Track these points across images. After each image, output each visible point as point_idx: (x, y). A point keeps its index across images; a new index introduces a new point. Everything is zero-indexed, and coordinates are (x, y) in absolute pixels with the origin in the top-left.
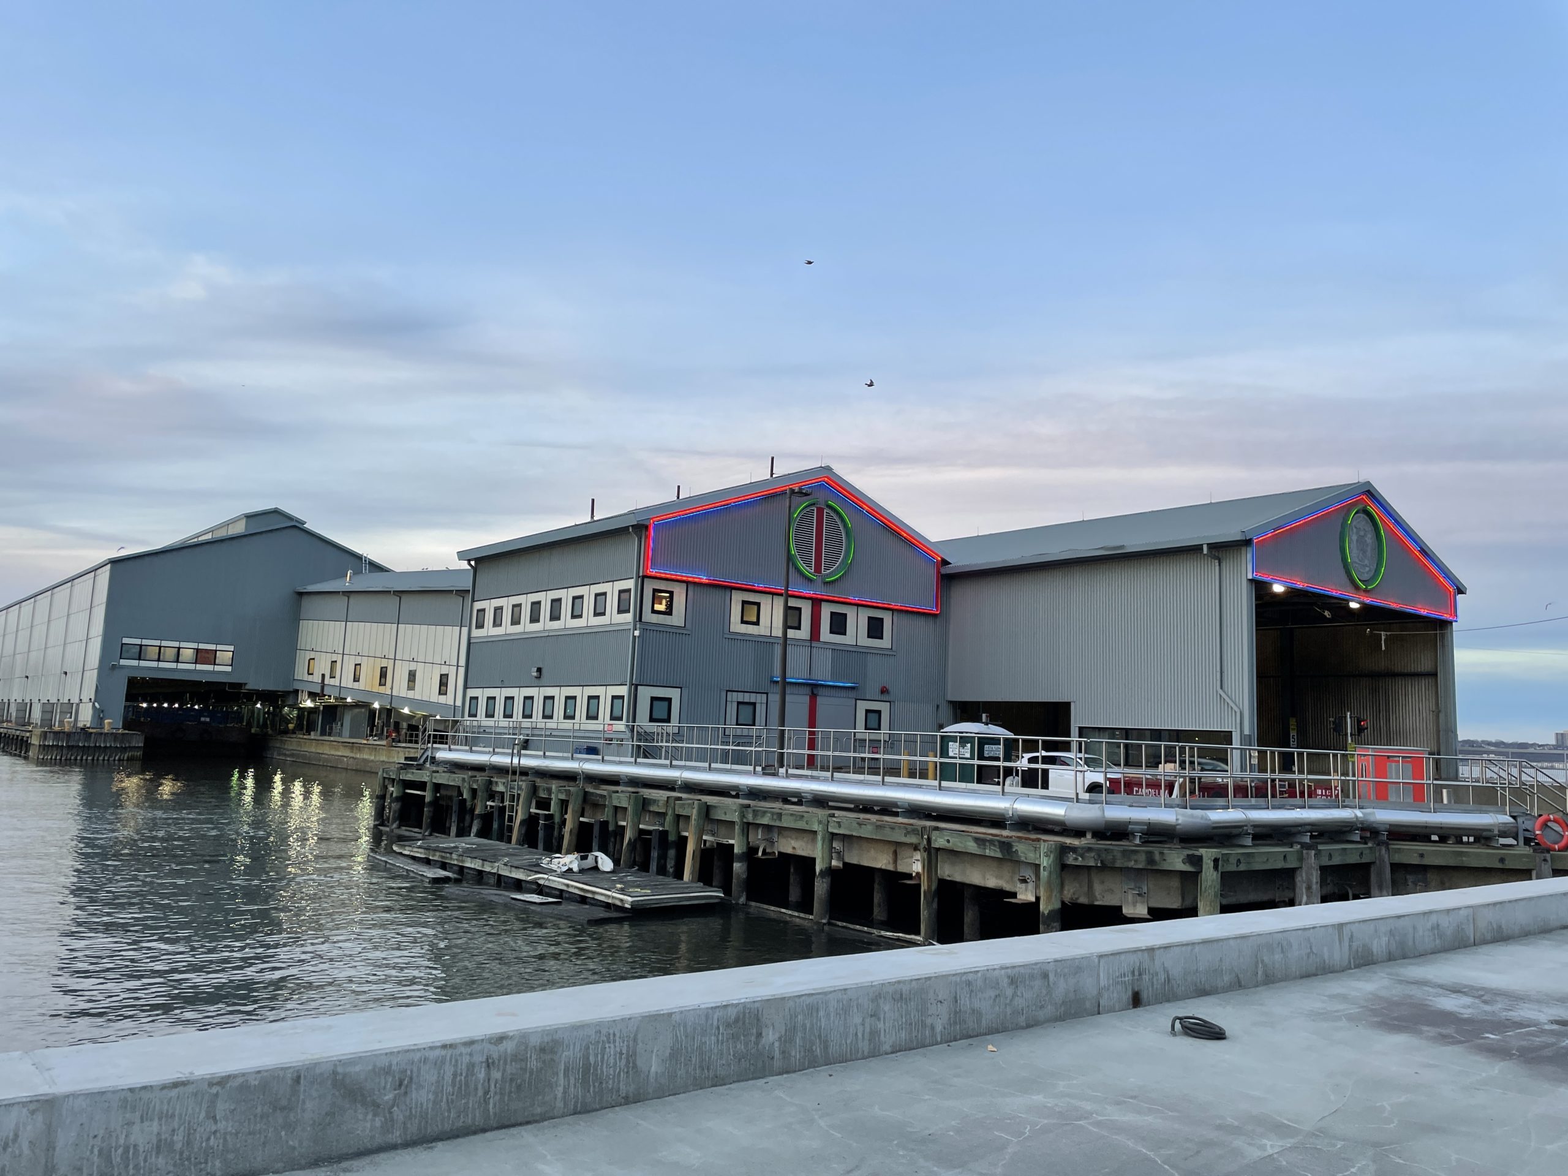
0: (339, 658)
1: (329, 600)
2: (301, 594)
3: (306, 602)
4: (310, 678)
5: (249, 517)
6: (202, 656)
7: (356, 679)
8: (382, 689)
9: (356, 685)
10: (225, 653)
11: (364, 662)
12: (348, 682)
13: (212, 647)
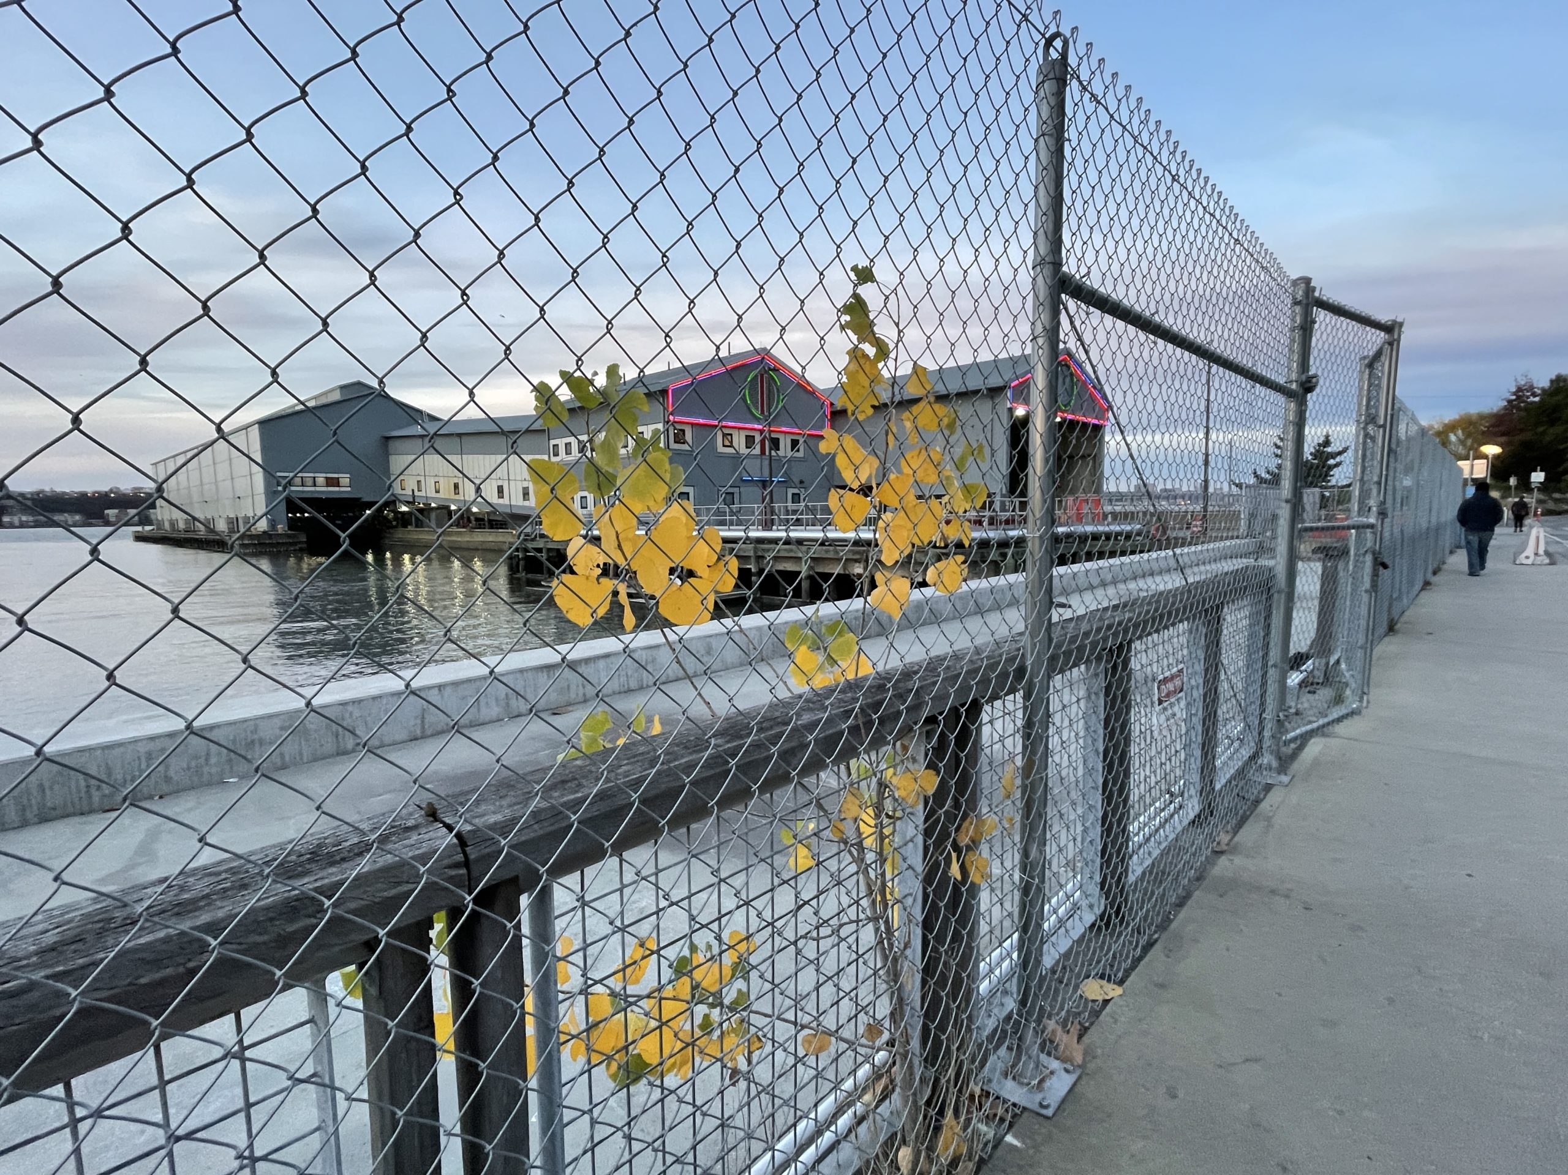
0: (422, 479)
1: (408, 442)
2: (388, 438)
3: (393, 445)
4: (404, 492)
5: (343, 388)
6: (331, 482)
7: (437, 492)
8: (457, 497)
9: (437, 495)
10: (345, 479)
11: (441, 480)
12: (431, 493)
13: (336, 476)
